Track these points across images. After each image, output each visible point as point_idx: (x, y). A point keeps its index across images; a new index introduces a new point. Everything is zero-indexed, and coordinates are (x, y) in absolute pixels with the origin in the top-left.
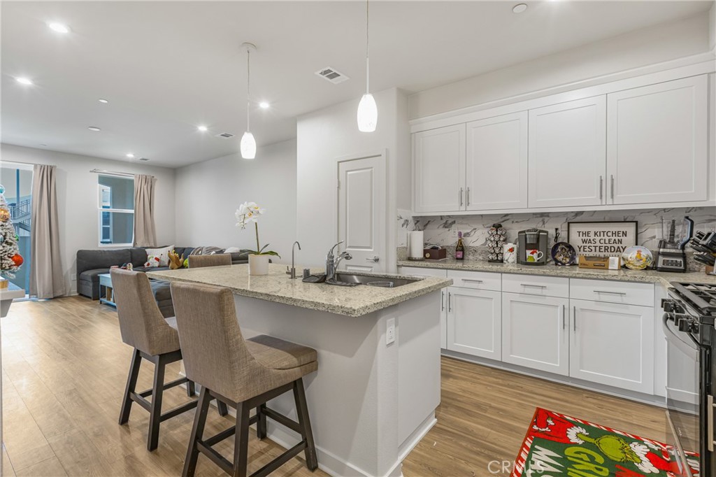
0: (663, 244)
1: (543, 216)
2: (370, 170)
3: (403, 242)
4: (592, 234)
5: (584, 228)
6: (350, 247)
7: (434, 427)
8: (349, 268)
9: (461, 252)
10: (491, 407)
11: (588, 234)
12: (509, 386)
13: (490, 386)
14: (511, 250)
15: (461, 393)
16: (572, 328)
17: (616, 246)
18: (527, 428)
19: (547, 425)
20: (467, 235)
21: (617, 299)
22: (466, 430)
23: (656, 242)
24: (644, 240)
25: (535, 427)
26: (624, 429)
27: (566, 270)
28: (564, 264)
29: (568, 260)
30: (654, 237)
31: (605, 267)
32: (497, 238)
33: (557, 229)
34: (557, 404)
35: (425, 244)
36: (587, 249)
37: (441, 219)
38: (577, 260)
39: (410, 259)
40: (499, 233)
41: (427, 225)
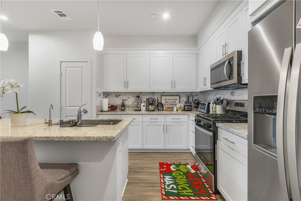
0: (186, 102)
1: (153, 93)
2: (81, 68)
3: (98, 104)
4: (168, 100)
5: (166, 98)
6: (68, 107)
7: (128, 182)
8: (68, 117)
9: (124, 107)
10: (145, 167)
11: (166, 99)
12: (147, 157)
13: (141, 159)
14: (144, 106)
15: (132, 165)
16: (166, 132)
17: (174, 103)
18: (159, 171)
19: (164, 168)
20: (126, 100)
21: (178, 120)
22: (140, 179)
23: (184, 102)
24: (181, 101)
25: (161, 170)
26: (184, 162)
27: (161, 112)
28: (160, 110)
29: (161, 109)
30: (183, 100)
31: (172, 111)
32: (138, 101)
33: (158, 98)
34: (164, 159)
35: (109, 104)
36: (167, 105)
37: (114, 93)
38: (164, 109)
39: (102, 111)
40: (139, 99)
41: (108, 96)
